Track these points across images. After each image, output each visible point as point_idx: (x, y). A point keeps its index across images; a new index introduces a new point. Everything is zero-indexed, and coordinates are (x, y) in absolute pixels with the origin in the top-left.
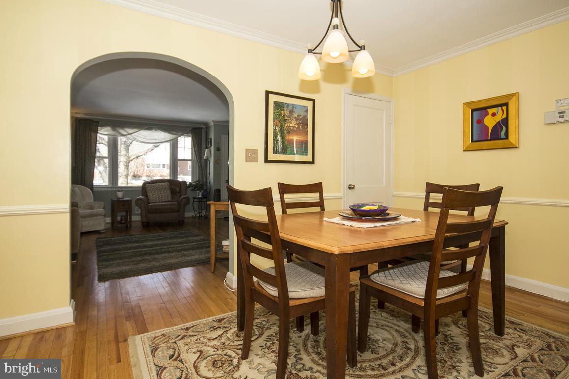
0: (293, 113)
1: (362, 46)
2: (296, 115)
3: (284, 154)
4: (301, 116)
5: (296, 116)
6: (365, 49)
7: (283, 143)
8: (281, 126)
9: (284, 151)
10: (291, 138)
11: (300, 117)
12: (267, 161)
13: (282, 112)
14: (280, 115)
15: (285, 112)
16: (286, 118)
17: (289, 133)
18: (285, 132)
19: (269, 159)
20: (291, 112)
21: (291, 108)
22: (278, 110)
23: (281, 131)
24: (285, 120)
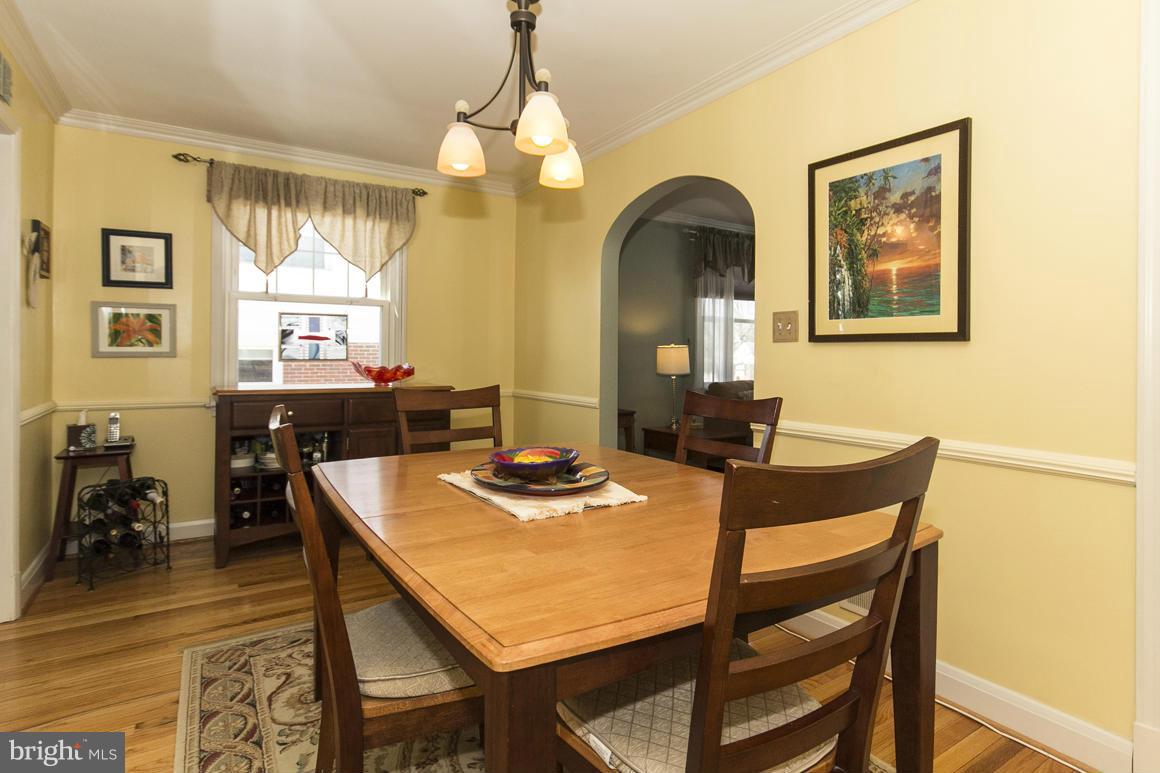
0: (887, 195)
1: (540, 82)
2: (895, 198)
3: (858, 317)
4: (913, 193)
5: (898, 201)
6: (546, 90)
7: (856, 286)
8: (851, 241)
9: (860, 308)
10: (881, 267)
11: (912, 198)
12: (814, 338)
13: (852, 203)
14: (846, 212)
15: (863, 200)
16: (864, 216)
17: (874, 255)
18: (864, 255)
19: (819, 332)
20: (882, 193)
21: (878, 183)
22: (840, 201)
23: (852, 256)
24: (863, 222)
